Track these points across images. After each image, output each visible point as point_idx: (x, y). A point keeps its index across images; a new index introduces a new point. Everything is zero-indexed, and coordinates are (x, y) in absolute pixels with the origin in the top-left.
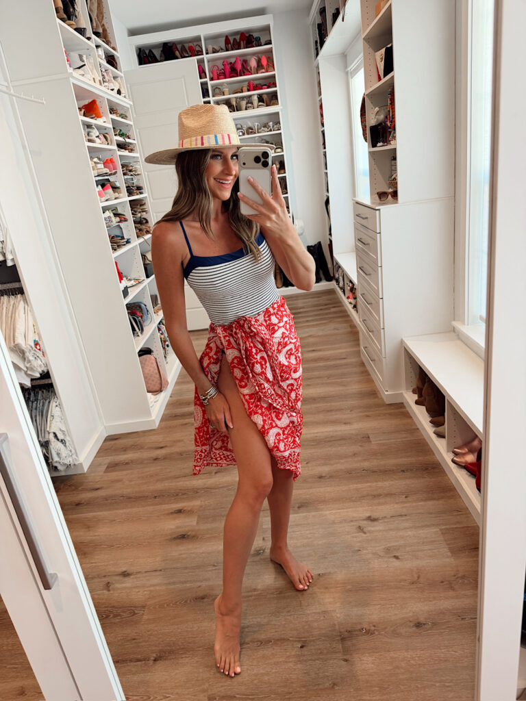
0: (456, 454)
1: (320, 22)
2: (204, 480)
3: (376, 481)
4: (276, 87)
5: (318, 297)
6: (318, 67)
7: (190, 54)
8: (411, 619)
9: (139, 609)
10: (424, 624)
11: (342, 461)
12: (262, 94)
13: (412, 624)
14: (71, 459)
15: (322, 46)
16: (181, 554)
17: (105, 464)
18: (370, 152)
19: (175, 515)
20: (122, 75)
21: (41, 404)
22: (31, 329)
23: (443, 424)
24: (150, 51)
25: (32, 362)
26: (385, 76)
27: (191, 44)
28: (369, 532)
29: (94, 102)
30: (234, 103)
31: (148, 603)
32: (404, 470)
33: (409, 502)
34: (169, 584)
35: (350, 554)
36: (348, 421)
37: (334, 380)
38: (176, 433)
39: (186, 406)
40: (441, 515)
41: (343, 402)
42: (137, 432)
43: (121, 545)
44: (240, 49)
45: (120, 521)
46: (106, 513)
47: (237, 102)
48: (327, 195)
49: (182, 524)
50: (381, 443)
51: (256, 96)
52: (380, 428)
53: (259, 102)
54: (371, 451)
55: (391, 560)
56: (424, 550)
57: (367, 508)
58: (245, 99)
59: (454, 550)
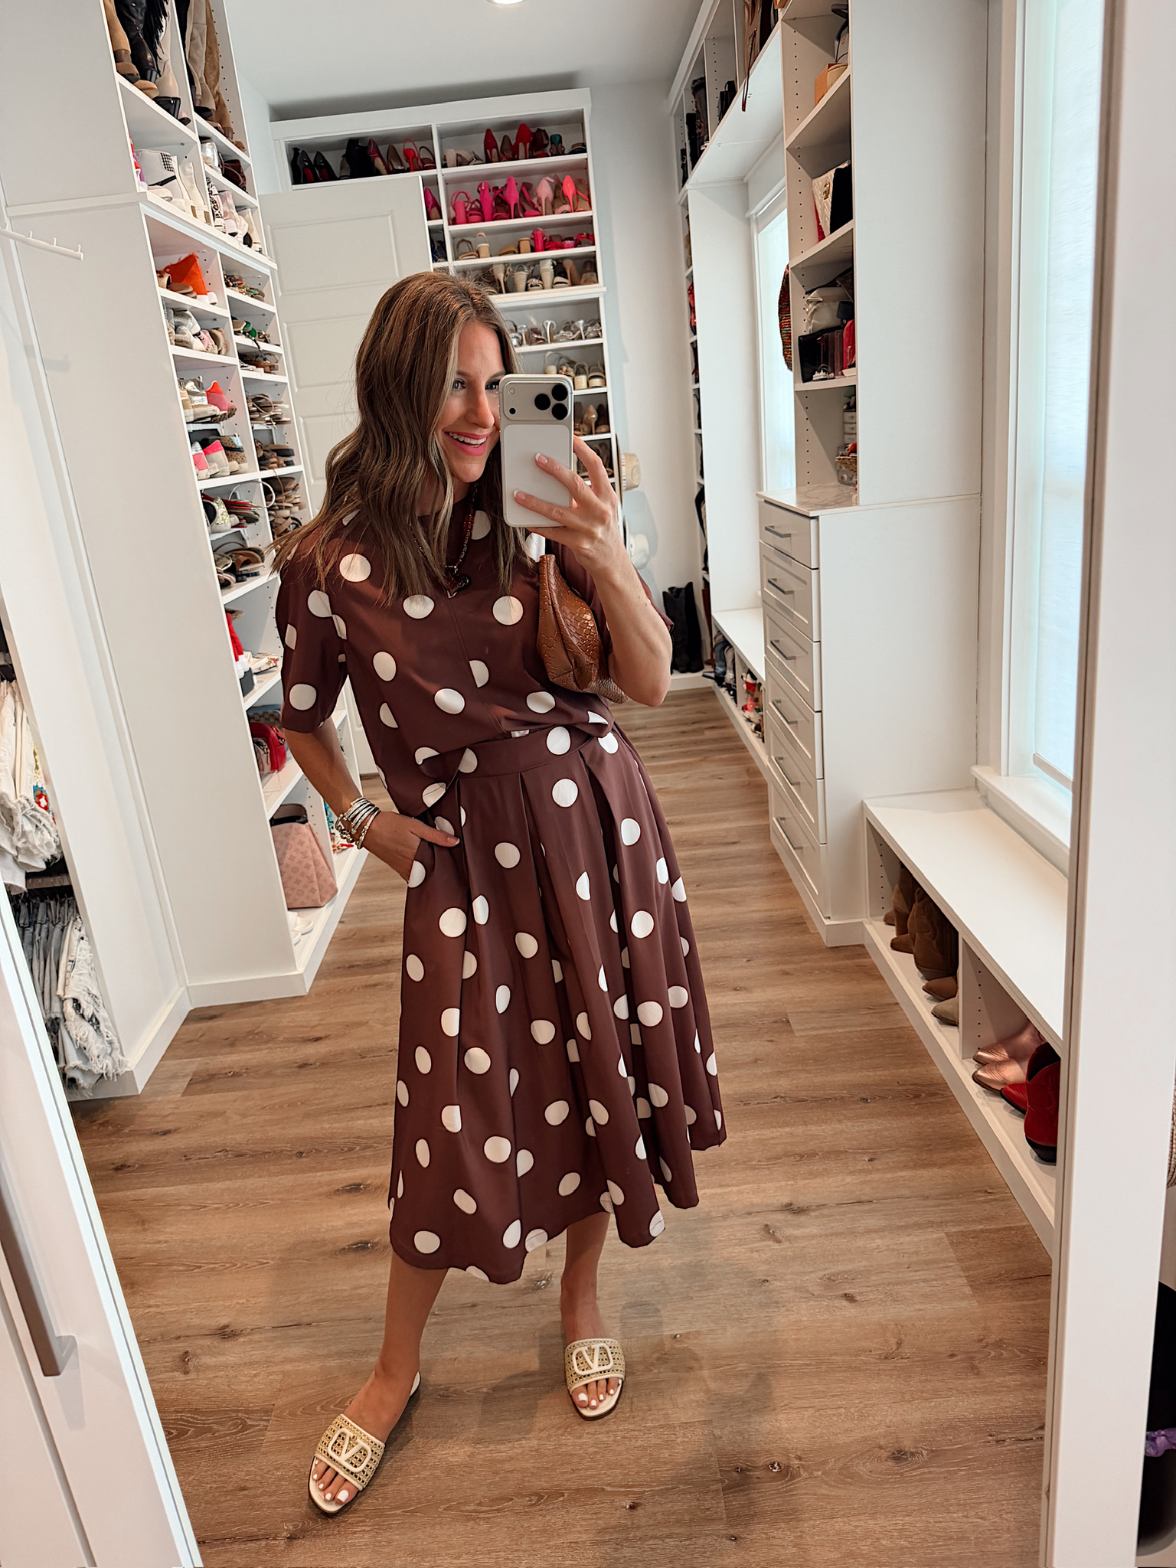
0: (982, 1063)
1: (692, 110)
3: (805, 1124)
4: (594, 244)
5: (677, 706)
6: (685, 206)
7: (407, 165)
8: (882, 1442)
9: (257, 1416)
10: (912, 1454)
11: (727, 1074)
12: (564, 258)
13: (884, 1454)
14: (108, 1062)
15: (695, 161)
16: (356, 1288)
17: (187, 1075)
18: (796, 392)
19: (345, 1197)
20: (256, 203)
21: (43, 934)
22: (30, 758)
23: (953, 994)
24: (319, 154)
25: (30, 836)
26: (833, 230)
27: (409, 145)
28: (789, 1239)
29: (191, 260)
30: (501, 276)
31: (279, 1402)
32: (866, 1098)
33: (878, 1170)
34: (330, 1356)
35: (744, 1290)
36: (742, 984)
37: (711, 891)
38: (353, 1005)
39: (376, 945)
40: (951, 1201)
41: (732, 942)
42: (261, 1001)
43: (217, 1266)
44: (518, 159)
45: (217, 1209)
46: (184, 1189)
47: (508, 273)
48: (699, 483)
49: (362, 1218)
50: (816, 1036)
51: (549, 262)
52: (814, 1001)
53: (555, 276)
54: (794, 1054)
55: (837, 1303)
56: (910, 1282)
57: (783, 1183)
58: (525, 267)
59: (978, 1283)
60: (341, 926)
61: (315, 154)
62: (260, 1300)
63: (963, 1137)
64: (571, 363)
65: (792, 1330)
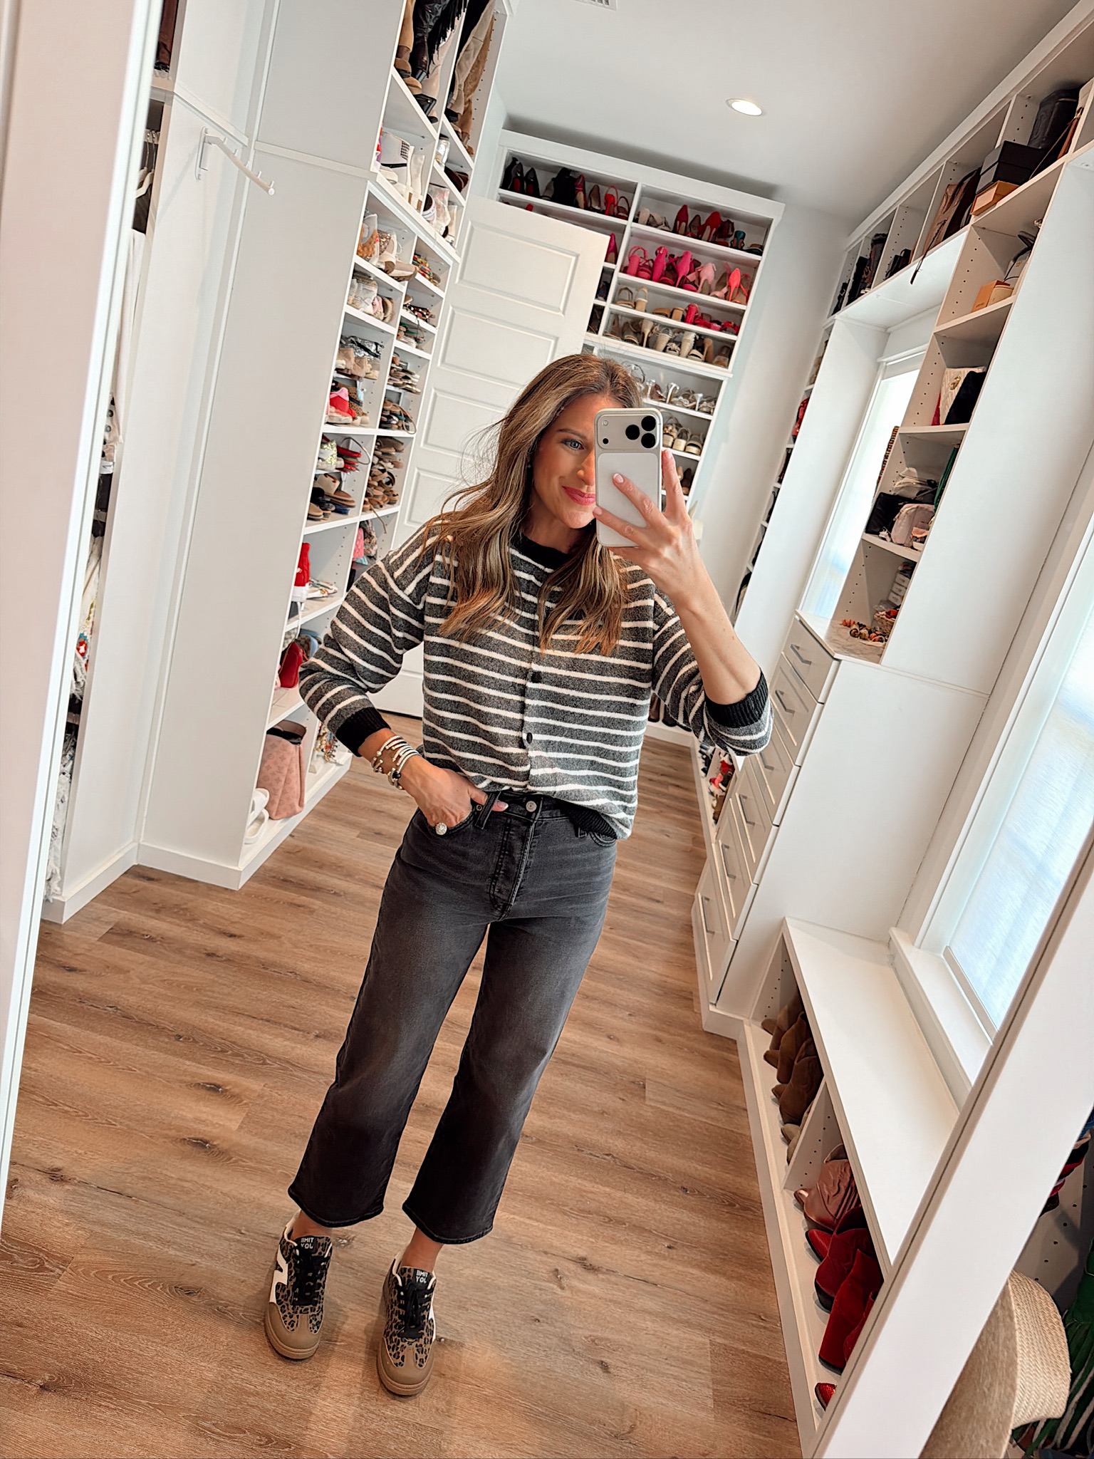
2: (286, 1043)
3: (625, 1191)
4: (737, 334)
6: (829, 331)
7: (604, 208)
9: (55, 1262)
11: (573, 1116)
12: (707, 336)
15: (851, 299)
16: (182, 1180)
17: (109, 923)
18: (863, 540)
19: (203, 1092)
20: (464, 203)
23: (800, 1122)
24: (532, 170)
26: (948, 420)
27: (612, 192)
28: (571, 1288)
30: (647, 331)
31: (78, 1257)
32: (688, 1188)
33: (672, 1259)
34: (138, 1234)
35: (515, 1321)
36: (617, 1035)
37: (621, 938)
38: (273, 916)
39: (313, 869)
40: (724, 1313)
41: (623, 991)
42: (197, 881)
43: (71, 1110)
44: (700, 239)
45: (90, 1058)
46: (69, 1029)
47: (654, 331)
48: (748, 569)
49: (210, 1118)
50: (663, 1111)
51: (693, 335)
52: (674, 1077)
53: (694, 348)
54: (639, 1120)
55: (592, 1367)
56: (664, 1374)
57: (585, 1238)
58: (671, 332)
59: (722, 1400)
60: (290, 838)
61: (529, 169)
62: (97, 1157)
63: (759, 1259)
64: (678, 426)
65: (544, 1377)
